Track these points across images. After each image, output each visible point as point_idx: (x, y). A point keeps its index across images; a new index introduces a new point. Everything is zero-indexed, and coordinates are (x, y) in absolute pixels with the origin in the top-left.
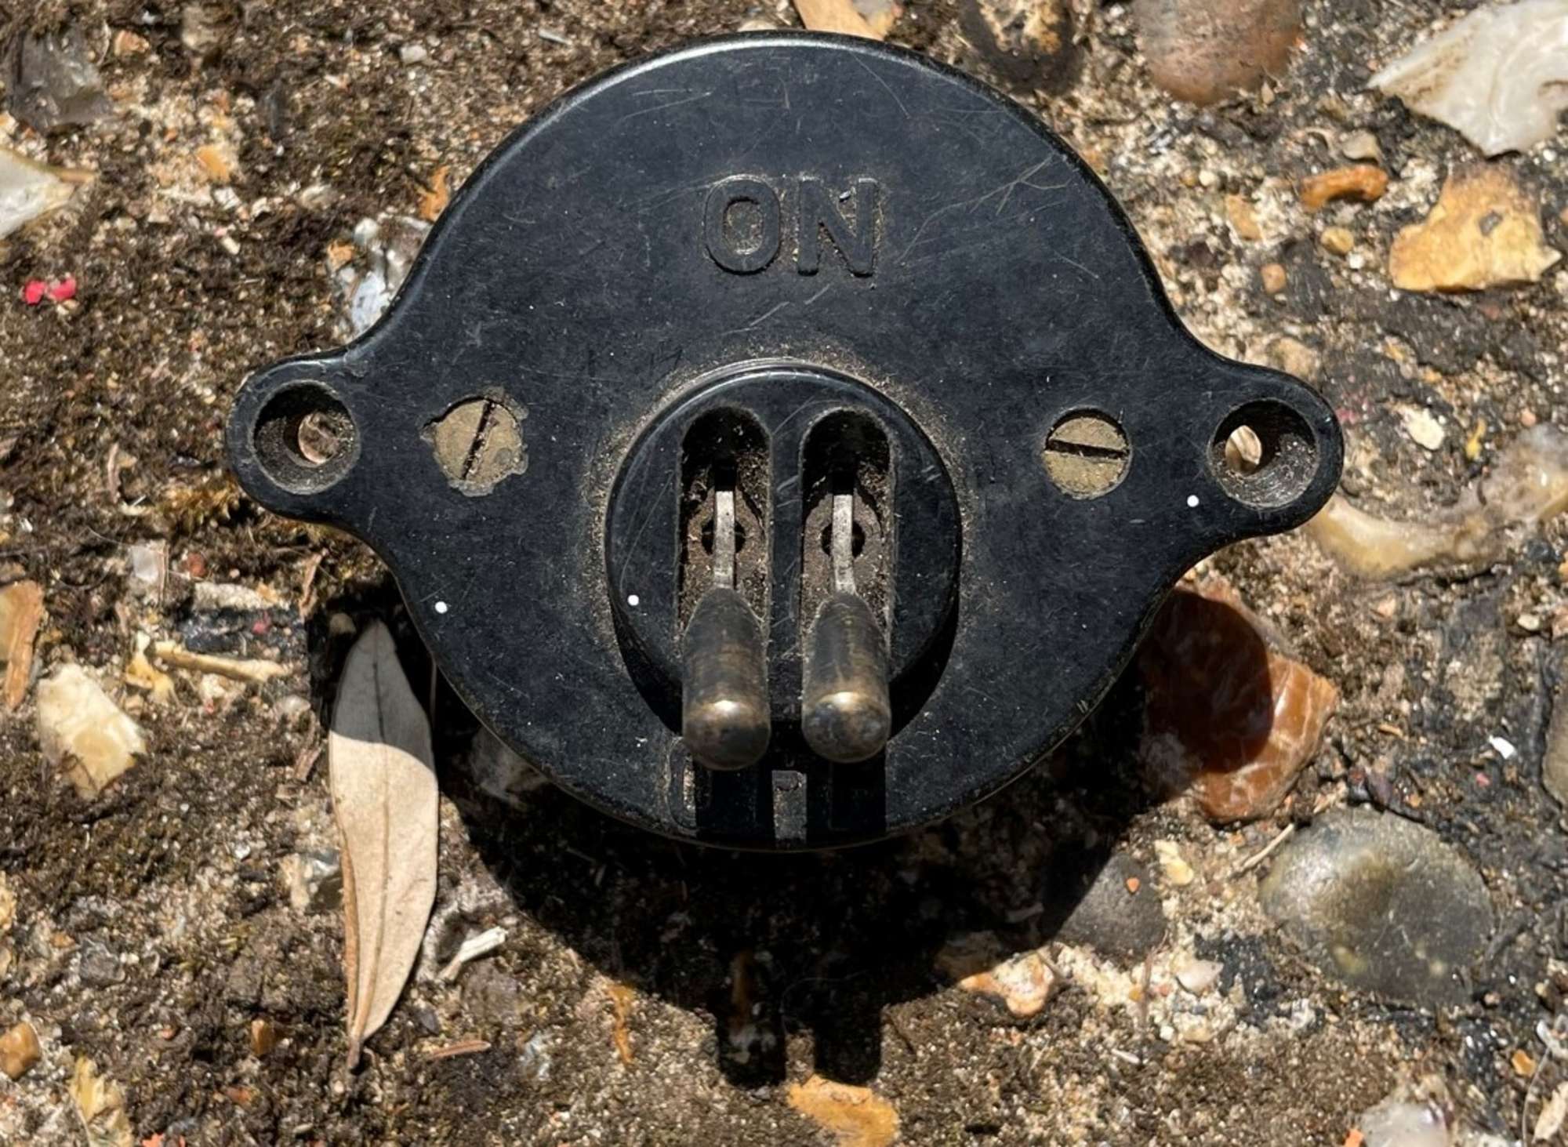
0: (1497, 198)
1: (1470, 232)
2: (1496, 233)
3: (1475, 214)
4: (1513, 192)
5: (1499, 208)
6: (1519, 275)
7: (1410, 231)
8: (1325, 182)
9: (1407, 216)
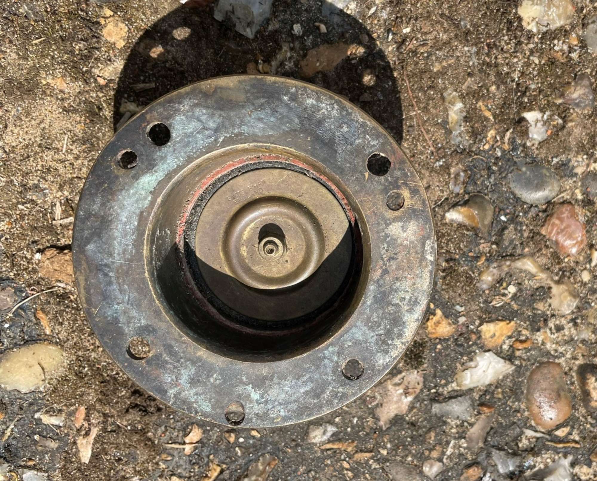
0: (490, 341)
1: (497, 334)
2: (491, 333)
3: (496, 338)
4: (486, 343)
5: (490, 339)
6: (489, 324)
7: (510, 334)
8: (527, 345)
9: (510, 337)
